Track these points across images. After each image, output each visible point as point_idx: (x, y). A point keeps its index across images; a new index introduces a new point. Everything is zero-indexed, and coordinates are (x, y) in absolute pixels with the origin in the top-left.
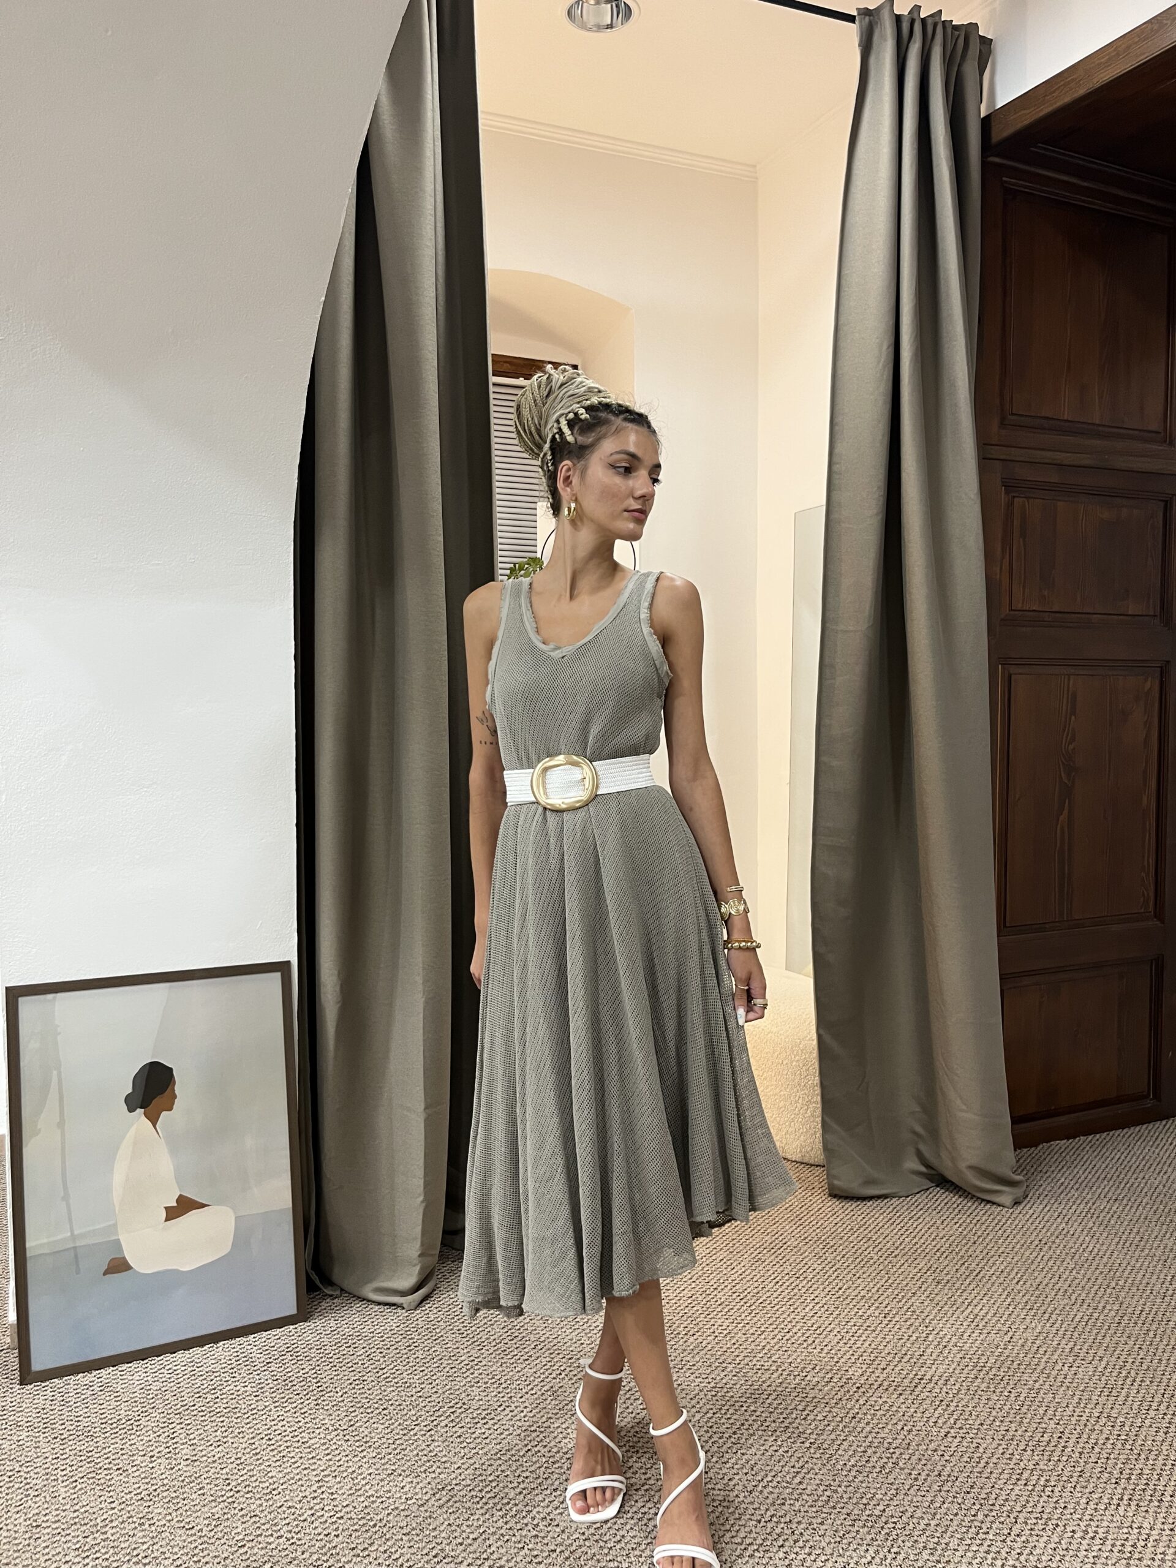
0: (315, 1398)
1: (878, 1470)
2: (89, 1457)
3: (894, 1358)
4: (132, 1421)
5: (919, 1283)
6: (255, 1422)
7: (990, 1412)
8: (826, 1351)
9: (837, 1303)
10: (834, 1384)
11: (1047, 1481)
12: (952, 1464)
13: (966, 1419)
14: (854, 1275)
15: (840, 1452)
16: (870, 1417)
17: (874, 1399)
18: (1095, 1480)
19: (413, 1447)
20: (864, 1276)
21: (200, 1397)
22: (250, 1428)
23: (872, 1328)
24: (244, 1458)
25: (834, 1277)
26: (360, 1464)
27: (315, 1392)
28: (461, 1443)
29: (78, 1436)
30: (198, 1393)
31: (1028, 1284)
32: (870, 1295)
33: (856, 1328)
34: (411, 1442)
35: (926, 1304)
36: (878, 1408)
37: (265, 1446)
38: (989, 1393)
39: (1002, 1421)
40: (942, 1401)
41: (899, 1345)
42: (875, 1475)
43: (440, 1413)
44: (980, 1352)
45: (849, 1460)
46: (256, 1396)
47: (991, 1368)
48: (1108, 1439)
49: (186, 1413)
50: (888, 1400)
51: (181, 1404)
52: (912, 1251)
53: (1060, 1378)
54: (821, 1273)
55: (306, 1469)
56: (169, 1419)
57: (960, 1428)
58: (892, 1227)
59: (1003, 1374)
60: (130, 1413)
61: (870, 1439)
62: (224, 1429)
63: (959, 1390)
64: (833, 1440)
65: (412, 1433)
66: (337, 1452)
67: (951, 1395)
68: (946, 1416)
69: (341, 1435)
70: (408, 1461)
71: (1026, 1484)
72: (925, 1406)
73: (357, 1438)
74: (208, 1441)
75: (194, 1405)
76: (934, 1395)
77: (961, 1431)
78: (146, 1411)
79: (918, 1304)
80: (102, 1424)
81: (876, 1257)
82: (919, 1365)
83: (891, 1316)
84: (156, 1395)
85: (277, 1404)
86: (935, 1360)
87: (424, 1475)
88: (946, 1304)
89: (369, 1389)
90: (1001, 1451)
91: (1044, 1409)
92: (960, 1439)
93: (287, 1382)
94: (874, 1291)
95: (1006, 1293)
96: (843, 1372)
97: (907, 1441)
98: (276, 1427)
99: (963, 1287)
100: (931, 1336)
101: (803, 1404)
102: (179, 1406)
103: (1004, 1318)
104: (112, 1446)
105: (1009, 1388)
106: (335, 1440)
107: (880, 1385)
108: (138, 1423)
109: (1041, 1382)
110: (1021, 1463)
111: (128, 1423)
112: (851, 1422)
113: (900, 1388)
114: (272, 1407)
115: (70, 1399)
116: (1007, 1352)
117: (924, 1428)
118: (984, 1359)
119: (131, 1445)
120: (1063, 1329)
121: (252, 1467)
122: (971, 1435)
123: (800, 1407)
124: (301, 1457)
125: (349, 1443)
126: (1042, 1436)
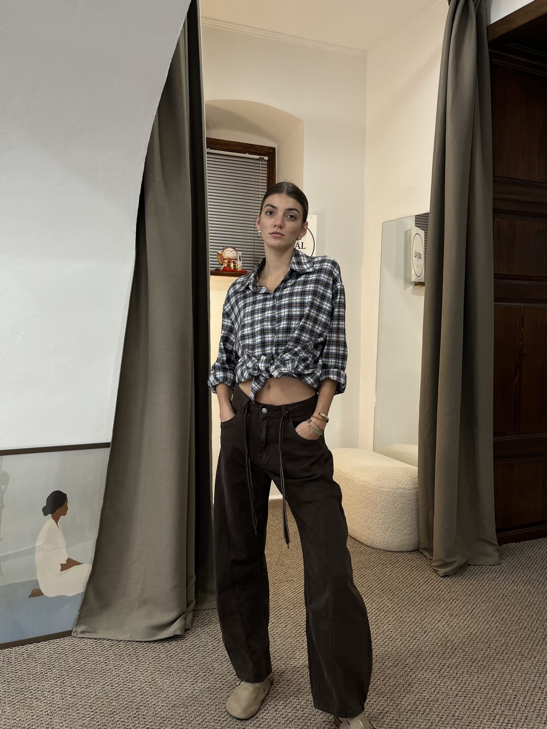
0: (135, 665)
1: (422, 712)
2: (21, 692)
3: (429, 654)
4: (43, 674)
5: (442, 616)
6: (105, 676)
7: (479, 684)
8: (394, 649)
9: (400, 624)
10: (399, 667)
11: (509, 721)
12: (459, 710)
13: (467, 687)
14: (408, 610)
15: (403, 703)
16: (417, 685)
17: (420, 675)
18: (533, 721)
19: (185, 693)
20: (414, 611)
21: (77, 662)
22: (102, 679)
23: (418, 639)
24: (99, 695)
25: (398, 611)
26: (157, 700)
27: (135, 662)
28: (209, 691)
29: (16, 680)
30: (76, 660)
31: (497, 618)
32: (417, 621)
33: (410, 638)
34: (183, 690)
35: (445, 626)
36: (421, 680)
37: (110, 689)
38: (478, 674)
39: (485, 689)
40: (454, 677)
41: (432, 647)
42: (420, 715)
43: (198, 675)
44: (473, 653)
45: (407, 707)
46: (105, 663)
47: (479, 661)
48: (539, 699)
49: (70, 670)
50: (427, 676)
51: (68, 665)
52: (438, 598)
53: (514, 667)
54: (391, 609)
55: (130, 702)
56: (62, 673)
57: (463, 692)
58: (428, 585)
59: (485, 664)
60: (42, 669)
61: (417, 696)
62: (89, 679)
63: (463, 672)
64: (399, 697)
65: (184, 685)
66: (146, 694)
67: (459, 675)
68: (457, 685)
69: (148, 685)
70: (182, 700)
71: (498, 722)
72: (445, 680)
73: (156, 687)
74: (82, 685)
75: (74, 667)
76: (450, 674)
77: (464, 693)
78: (50, 669)
79: (441, 626)
80: (28, 674)
81: (420, 601)
82: (442, 658)
83: (428, 632)
84: (55, 661)
85: (116, 667)
86: (450, 656)
87: (190, 708)
88: (456, 627)
89: (162, 662)
90: (485, 704)
91: (507, 682)
92: (464, 698)
93: (121, 656)
94: (419, 619)
95: (486, 622)
96: (404, 661)
97: (437, 698)
98: (115, 680)
99: (464, 618)
100: (448, 643)
101: (384, 677)
102: (66, 667)
103: (485, 635)
104: (33, 686)
105: (488, 672)
106: (145, 688)
107: (423, 669)
108: (47, 675)
109: (505, 669)
110: (495, 711)
111: (41, 674)
112: (408, 687)
113: (433, 670)
114: (113, 669)
115: (12, 661)
116: (487, 653)
117: (445, 691)
118: (475, 656)
119: (43, 686)
120: (516, 641)
121: (104, 700)
122: (470, 696)
123: (382, 679)
124: (128, 696)
125: (152, 689)
126: (506, 697)
